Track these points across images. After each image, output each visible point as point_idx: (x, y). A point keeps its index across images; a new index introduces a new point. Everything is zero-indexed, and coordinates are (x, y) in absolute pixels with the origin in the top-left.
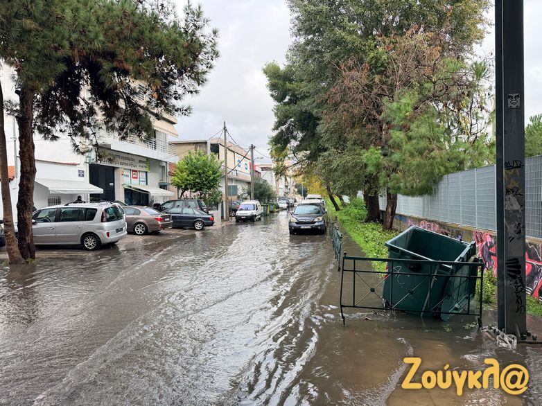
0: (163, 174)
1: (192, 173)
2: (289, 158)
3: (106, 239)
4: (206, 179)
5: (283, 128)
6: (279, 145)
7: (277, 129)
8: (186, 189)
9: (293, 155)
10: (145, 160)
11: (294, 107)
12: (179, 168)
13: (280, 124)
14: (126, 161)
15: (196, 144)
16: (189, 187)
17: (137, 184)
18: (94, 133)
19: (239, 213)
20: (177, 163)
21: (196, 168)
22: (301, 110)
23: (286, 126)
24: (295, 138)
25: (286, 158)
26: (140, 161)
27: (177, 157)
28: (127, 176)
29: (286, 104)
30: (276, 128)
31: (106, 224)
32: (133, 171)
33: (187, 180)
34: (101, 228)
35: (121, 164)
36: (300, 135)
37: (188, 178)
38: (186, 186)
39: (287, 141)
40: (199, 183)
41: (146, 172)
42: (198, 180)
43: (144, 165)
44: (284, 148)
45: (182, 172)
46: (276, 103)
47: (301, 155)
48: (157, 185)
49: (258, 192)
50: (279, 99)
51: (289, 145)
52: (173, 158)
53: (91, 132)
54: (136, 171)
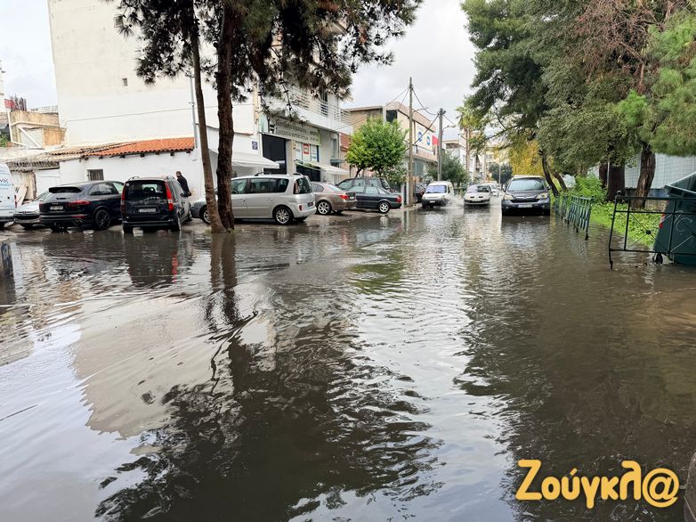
0: (334, 148)
1: (370, 146)
2: (492, 125)
3: (298, 213)
4: (387, 154)
5: (486, 83)
6: (479, 108)
7: (478, 85)
8: (363, 167)
9: (497, 120)
10: (316, 130)
11: (505, 54)
12: (354, 141)
13: (482, 77)
14: (298, 133)
15: (369, 111)
16: (366, 164)
17: (308, 160)
18: (286, 91)
19: (426, 196)
20: (352, 134)
21: (376, 140)
22: (515, 57)
23: (491, 80)
24: (501, 97)
25: (488, 125)
26: (311, 133)
27: (352, 127)
28: (299, 150)
29: (492, 50)
30: (476, 84)
31: (298, 197)
32: (305, 145)
33: (365, 155)
34: (294, 201)
35: (293, 135)
36: (509, 92)
37: (366, 153)
38: (363, 162)
39: (490, 102)
40: (378, 159)
41: (318, 146)
42: (377, 155)
43: (315, 137)
44: (485, 111)
45: (359, 145)
46: (477, 50)
47: (509, 120)
48: (329, 162)
49: (447, 172)
50: (482, 44)
51: (492, 107)
52: (347, 129)
53: (283, 90)
54: (307, 145)
